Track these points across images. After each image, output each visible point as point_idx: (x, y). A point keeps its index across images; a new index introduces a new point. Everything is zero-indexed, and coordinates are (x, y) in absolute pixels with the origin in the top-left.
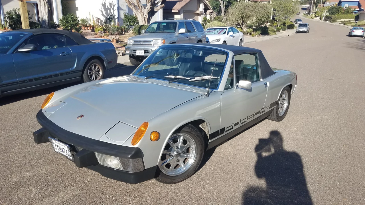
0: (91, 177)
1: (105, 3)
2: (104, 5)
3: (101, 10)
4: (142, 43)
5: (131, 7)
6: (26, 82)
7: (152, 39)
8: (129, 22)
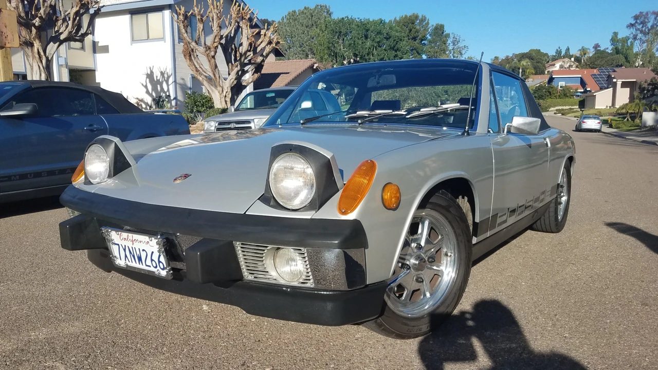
1: (152, 72)
2: (150, 76)
4: (232, 126)
6: (14, 180)
7: (252, 118)
8: (196, 105)
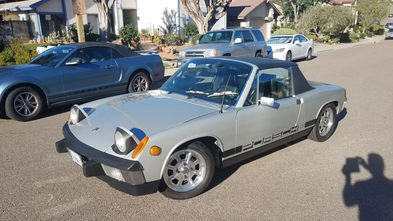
0: (106, 187)
1: (166, 11)
2: (166, 13)
3: (163, 18)
4: (193, 54)
5: (191, 16)
6: (72, 95)
7: (204, 50)
8: (189, 31)
